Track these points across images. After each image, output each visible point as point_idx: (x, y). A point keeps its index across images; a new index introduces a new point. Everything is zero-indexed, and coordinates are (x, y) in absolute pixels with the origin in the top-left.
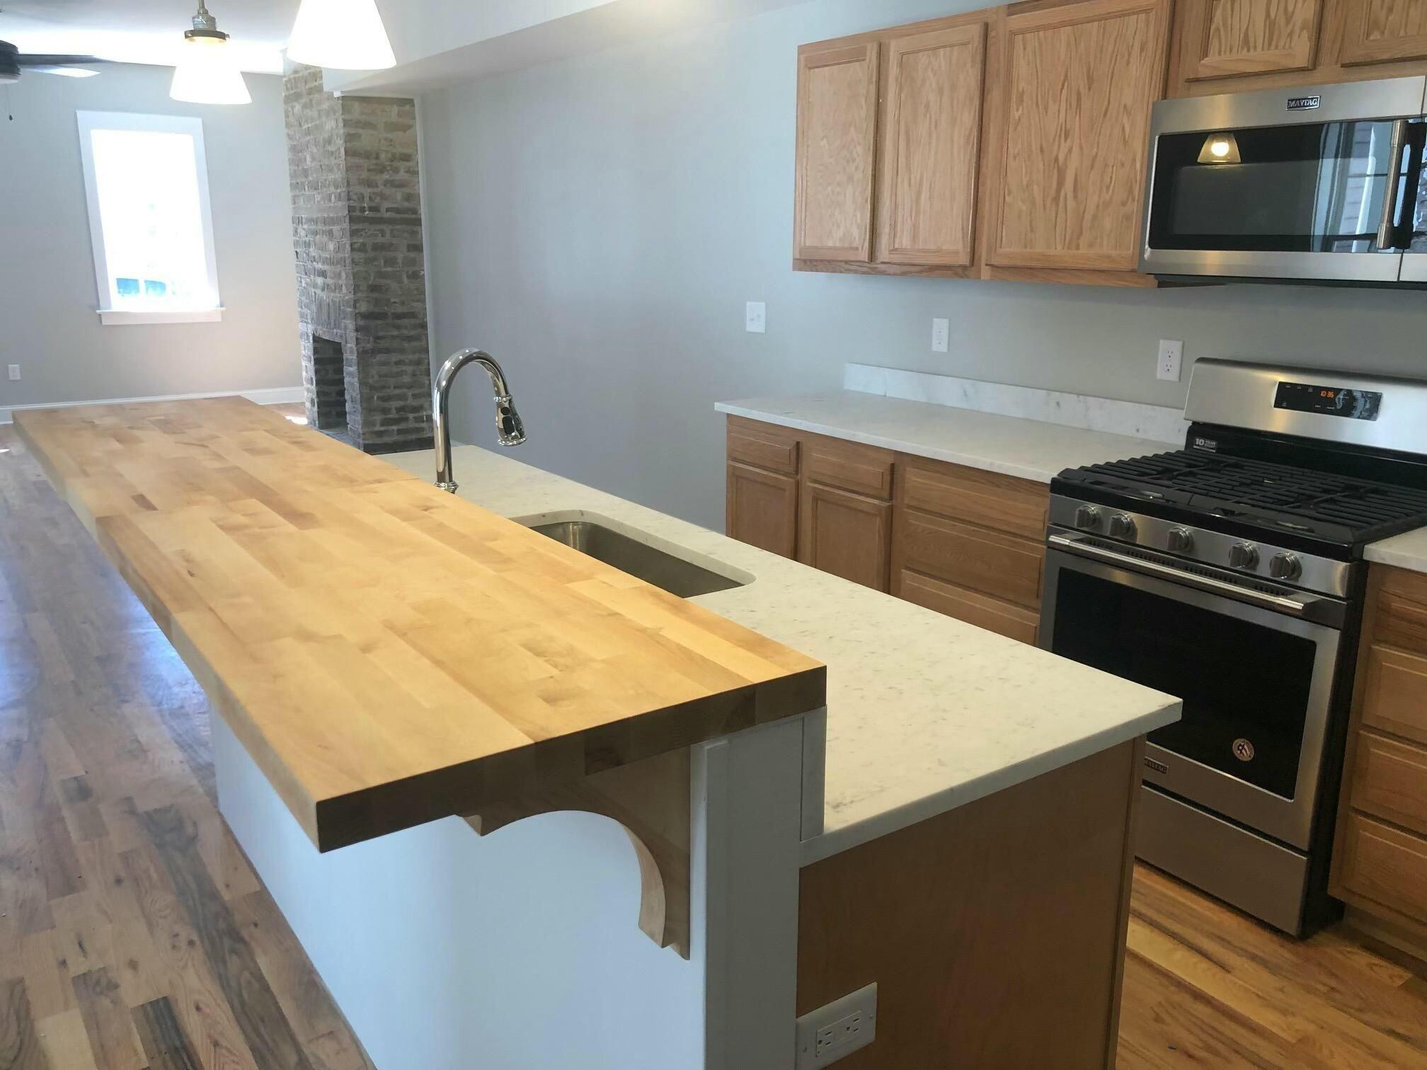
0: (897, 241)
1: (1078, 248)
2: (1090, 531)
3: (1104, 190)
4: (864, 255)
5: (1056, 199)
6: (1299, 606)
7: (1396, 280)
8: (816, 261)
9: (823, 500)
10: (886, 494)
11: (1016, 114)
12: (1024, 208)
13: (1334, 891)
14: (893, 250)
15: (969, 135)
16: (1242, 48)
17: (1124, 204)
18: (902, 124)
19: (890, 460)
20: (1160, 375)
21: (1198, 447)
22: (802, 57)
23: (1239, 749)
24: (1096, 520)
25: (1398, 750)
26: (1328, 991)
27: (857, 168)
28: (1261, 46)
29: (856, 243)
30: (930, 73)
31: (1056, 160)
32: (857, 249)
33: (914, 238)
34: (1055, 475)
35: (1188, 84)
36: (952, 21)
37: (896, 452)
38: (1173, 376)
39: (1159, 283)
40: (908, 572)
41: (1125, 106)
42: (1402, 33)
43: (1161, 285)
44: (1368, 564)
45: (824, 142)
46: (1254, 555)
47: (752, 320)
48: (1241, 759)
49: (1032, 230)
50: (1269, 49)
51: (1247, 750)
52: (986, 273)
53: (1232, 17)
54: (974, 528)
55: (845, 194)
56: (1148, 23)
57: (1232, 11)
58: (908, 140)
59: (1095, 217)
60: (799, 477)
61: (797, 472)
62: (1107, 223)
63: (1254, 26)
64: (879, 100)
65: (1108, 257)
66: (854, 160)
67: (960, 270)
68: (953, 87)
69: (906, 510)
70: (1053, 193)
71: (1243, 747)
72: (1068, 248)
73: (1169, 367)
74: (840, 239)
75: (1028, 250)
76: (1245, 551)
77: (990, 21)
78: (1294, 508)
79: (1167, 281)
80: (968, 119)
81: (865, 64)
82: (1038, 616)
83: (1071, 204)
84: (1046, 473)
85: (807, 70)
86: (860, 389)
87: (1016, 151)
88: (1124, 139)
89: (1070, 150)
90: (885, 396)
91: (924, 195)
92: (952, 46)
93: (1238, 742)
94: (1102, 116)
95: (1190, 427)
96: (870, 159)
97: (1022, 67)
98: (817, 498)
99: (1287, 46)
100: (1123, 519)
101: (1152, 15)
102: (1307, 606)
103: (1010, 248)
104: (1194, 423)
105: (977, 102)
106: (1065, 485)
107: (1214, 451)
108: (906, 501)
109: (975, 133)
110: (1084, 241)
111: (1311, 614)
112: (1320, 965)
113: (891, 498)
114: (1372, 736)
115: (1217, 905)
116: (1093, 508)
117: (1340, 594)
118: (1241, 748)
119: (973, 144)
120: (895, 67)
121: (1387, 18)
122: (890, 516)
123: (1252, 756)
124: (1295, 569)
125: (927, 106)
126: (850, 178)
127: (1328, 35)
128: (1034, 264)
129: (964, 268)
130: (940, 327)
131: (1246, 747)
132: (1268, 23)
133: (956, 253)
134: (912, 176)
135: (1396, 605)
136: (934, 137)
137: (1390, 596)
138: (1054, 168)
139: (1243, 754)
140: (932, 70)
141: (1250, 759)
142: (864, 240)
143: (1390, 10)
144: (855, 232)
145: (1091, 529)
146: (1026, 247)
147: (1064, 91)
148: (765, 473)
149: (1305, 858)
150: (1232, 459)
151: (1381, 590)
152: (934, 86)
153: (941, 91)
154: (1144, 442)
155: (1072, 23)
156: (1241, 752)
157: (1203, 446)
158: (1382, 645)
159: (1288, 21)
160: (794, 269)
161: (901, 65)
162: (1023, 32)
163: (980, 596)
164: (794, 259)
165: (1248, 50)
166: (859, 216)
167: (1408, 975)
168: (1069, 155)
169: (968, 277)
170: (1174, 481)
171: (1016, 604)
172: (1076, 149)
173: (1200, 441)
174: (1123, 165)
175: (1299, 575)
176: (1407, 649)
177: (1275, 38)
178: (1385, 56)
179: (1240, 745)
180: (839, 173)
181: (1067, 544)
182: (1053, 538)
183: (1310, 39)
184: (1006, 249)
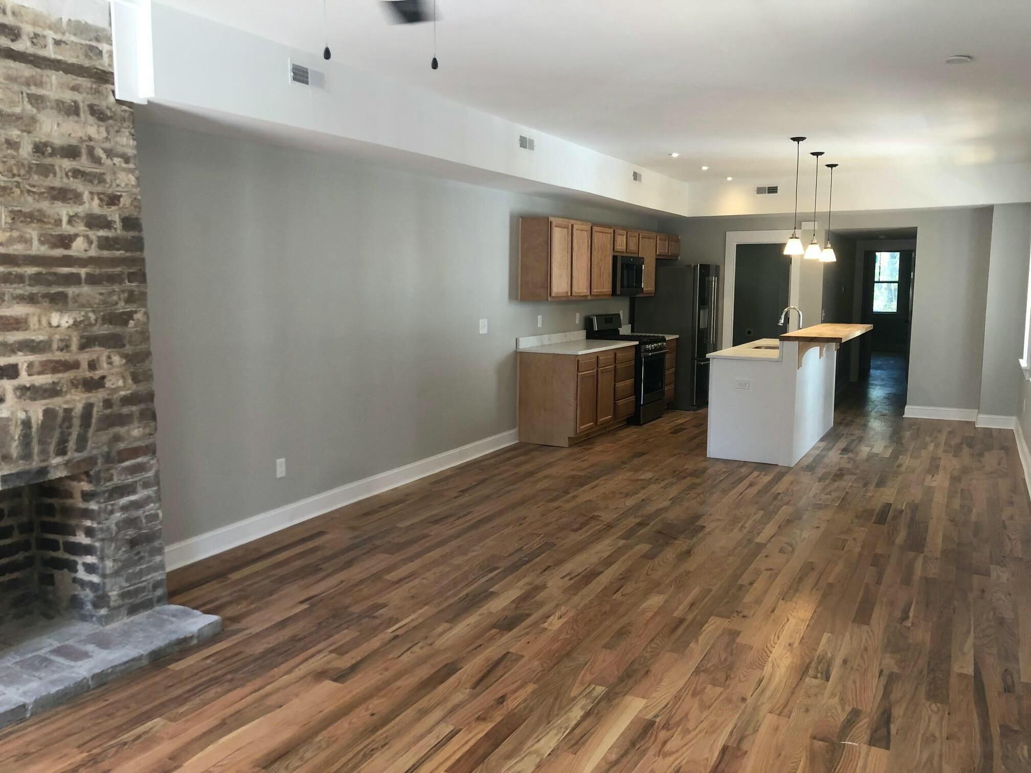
0: (576, 289)
4: (569, 294)
5: (600, 276)
10: (614, 363)
15: (588, 258)
19: (614, 352)
30: (581, 237)
32: (567, 292)
45: (558, 254)
49: (598, 285)
54: (626, 363)
55: (563, 273)
60: (597, 368)
62: (607, 283)
66: (565, 262)
69: (617, 365)
74: (562, 289)
75: (598, 290)
80: (588, 253)
81: (568, 230)
83: (602, 277)
91: (581, 274)
94: (605, 257)
96: (570, 262)
98: (602, 373)
105: (590, 248)
108: (617, 362)
110: (604, 287)
120: (575, 233)
122: (615, 369)
125: (580, 247)
133: (587, 292)
136: (582, 257)
142: (569, 289)
144: (566, 286)
147: (601, 249)
153: (583, 243)
155: (602, 232)
159: (623, 242)
166: (567, 280)
168: (602, 266)
183: (625, 246)
184: (595, 290)
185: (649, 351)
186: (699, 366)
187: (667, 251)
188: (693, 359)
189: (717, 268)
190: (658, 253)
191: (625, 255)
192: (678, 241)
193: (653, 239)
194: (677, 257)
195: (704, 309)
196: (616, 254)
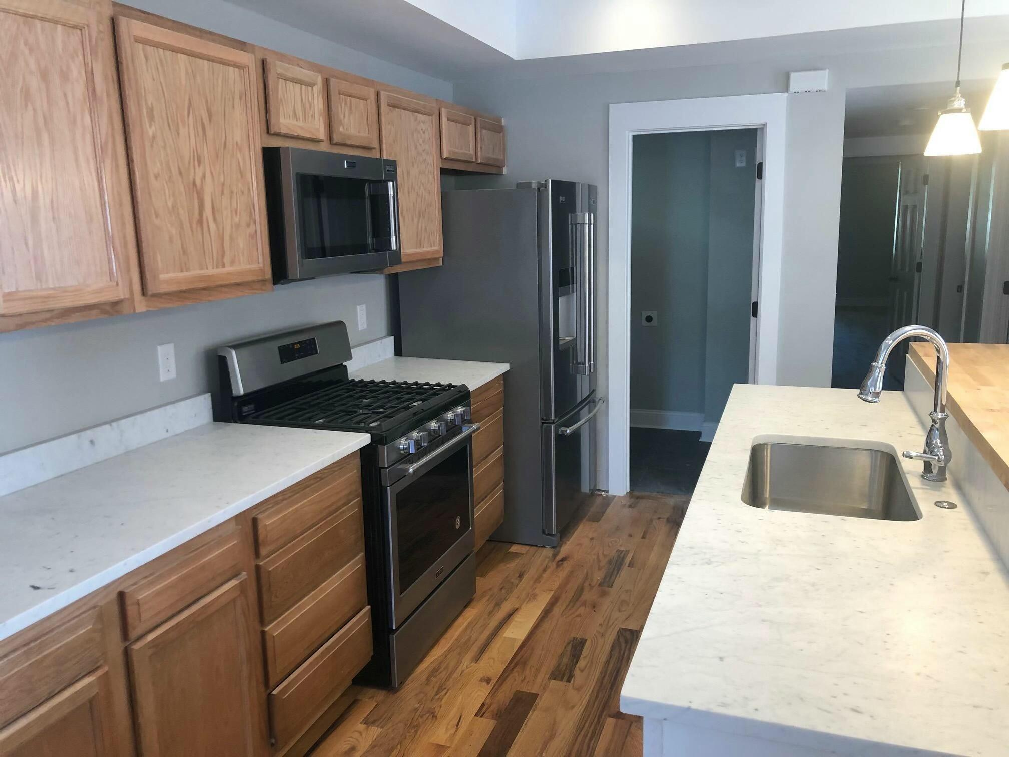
3: (234, 213)
5: (200, 222)
83: (212, 226)
94: (222, 149)
110: (227, 260)
138: (193, 191)
168: (203, 181)
174: (243, 193)
185: (408, 458)
186: (560, 438)
187: (472, 151)
188: (545, 421)
189: (592, 190)
190: (445, 156)
191: (324, 147)
192: (498, 129)
193: (430, 114)
194: (501, 167)
195: (566, 293)
196: (274, 143)
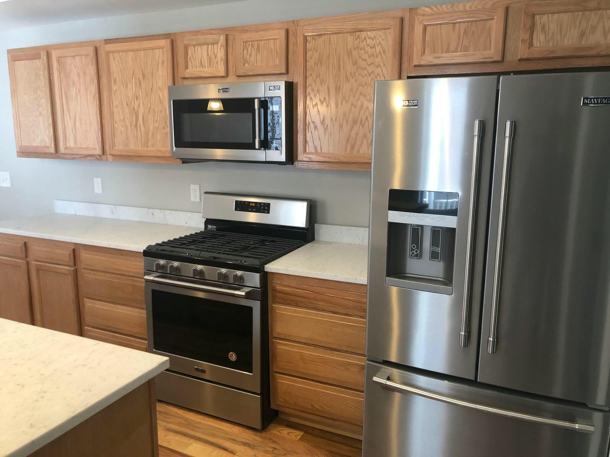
0: (67, 144)
1: (148, 147)
2: (162, 272)
4: (52, 150)
6: (243, 294)
7: (265, 161)
8: (29, 153)
9: (41, 270)
10: (72, 264)
11: (114, 88)
12: (123, 129)
13: (273, 406)
14: (66, 148)
15: (95, 96)
16: (200, 67)
17: (164, 128)
18: (63, 89)
19: (73, 247)
20: (193, 199)
21: (209, 229)
22: (9, 55)
23: (231, 357)
24: (163, 267)
25: (286, 345)
26: (273, 450)
27: (43, 109)
28: (207, 66)
29: (48, 145)
30: (73, 67)
31: (134, 109)
32: (48, 147)
33: (75, 143)
34: (145, 248)
35: (182, 79)
36: (80, 44)
37: (75, 244)
38: (198, 199)
39: (182, 162)
40: (88, 300)
41: (159, 87)
42: (256, 65)
43: (183, 162)
44: (267, 273)
45: (26, 96)
46: (226, 274)
47: (3, 181)
48: (232, 360)
49: (127, 139)
50: (210, 67)
51: (234, 356)
52: (110, 158)
53: (195, 54)
54: (114, 275)
55: (39, 121)
56: (163, 53)
57: (195, 52)
58: (66, 98)
59: (153, 134)
60: (28, 259)
61: (26, 256)
62: (159, 137)
63: (203, 58)
64: (50, 78)
65: (160, 151)
66: (41, 106)
67: (98, 157)
68: (85, 74)
69: (82, 270)
70: (134, 123)
71: (232, 355)
72: (144, 147)
73: (195, 196)
74: (39, 142)
75: (127, 148)
76: (222, 273)
77: (97, 46)
78: (240, 253)
79: (185, 161)
80: (93, 88)
81: (41, 60)
82: (146, 311)
84: (141, 248)
85: (13, 62)
86: (62, 212)
87: (116, 104)
88: (161, 101)
89: (139, 105)
90: (76, 215)
91: (78, 122)
92: (81, 55)
93: (231, 353)
95: (205, 221)
96: (49, 105)
97: (114, 67)
98: (38, 270)
99: (216, 67)
100: (174, 265)
101: (164, 50)
102: (247, 293)
103: (119, 147)
104: (207, 219)
105: (96, 81)
106: (149, 253)
107: (215, 230)
108: (82, 266)
109: (97, 96)
111: (249, 296)
112: (270, 439)
113: (75, 265)
114: (277, 341)
115: (232, 424)
116: (162, 262)
117: (259, 286)
118: (232, 356)
119: (97, 100)
120: (56, 63)
121: (250, 59)
122: (76, 273)
123: (236, 358)
124: (241, 278)
125: (74, 82)
126: (41, 114)
127: (230, 64)
128: (130, 154)
129: (100, 156)
130: (98, 182)
131: (233, 355)
132: (208, 57)
133: (95, 149)
134: (71, 114)
135: (278, 287)
136: (79, 97)
137: (275, 284)
139: (233, 358)
140: (74, 66)
141: (235, 360)
142: (51, 143)
143: (250, 55)
144: (47, 140)
145: (162, 271)
146: (126, 147)
147: (134, 80)
148: (9, 259)
149: (260, 397)
150: (221, 233)
151: (272, 282)
152: (75, 73)
153: (79, 75)
154: (190, 228)
155: (133, 50)
156: (232, 358)
157: (211, 228)
158: (276, 304)
159: (215, 58)
160: (18, 157)
161: (58, 61)
162: (113, 52)
163: (121, 306)
164: (17, 152)
165: (203, 68)
166: (47, 131)
167: (302, 433)
169: (102, 160)
170: (196, 246)
171: (136, 307)
172: (141, 104)
173: (209, 226)
175: (244, 280)
176: (283, 304)
177: (212, 64)
178: (251, 74)
179: (231, 355)
180: (35, 111)
181: (152, 279)
182: (146, 277)
183: (224, 64)
184: (117, 148)
